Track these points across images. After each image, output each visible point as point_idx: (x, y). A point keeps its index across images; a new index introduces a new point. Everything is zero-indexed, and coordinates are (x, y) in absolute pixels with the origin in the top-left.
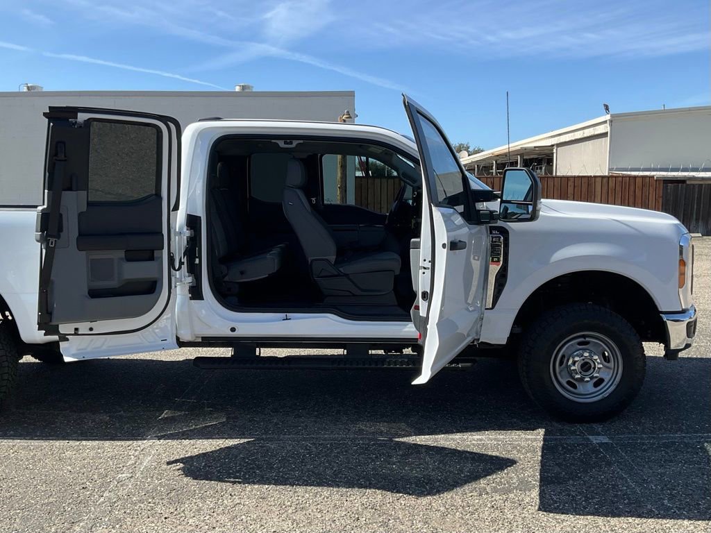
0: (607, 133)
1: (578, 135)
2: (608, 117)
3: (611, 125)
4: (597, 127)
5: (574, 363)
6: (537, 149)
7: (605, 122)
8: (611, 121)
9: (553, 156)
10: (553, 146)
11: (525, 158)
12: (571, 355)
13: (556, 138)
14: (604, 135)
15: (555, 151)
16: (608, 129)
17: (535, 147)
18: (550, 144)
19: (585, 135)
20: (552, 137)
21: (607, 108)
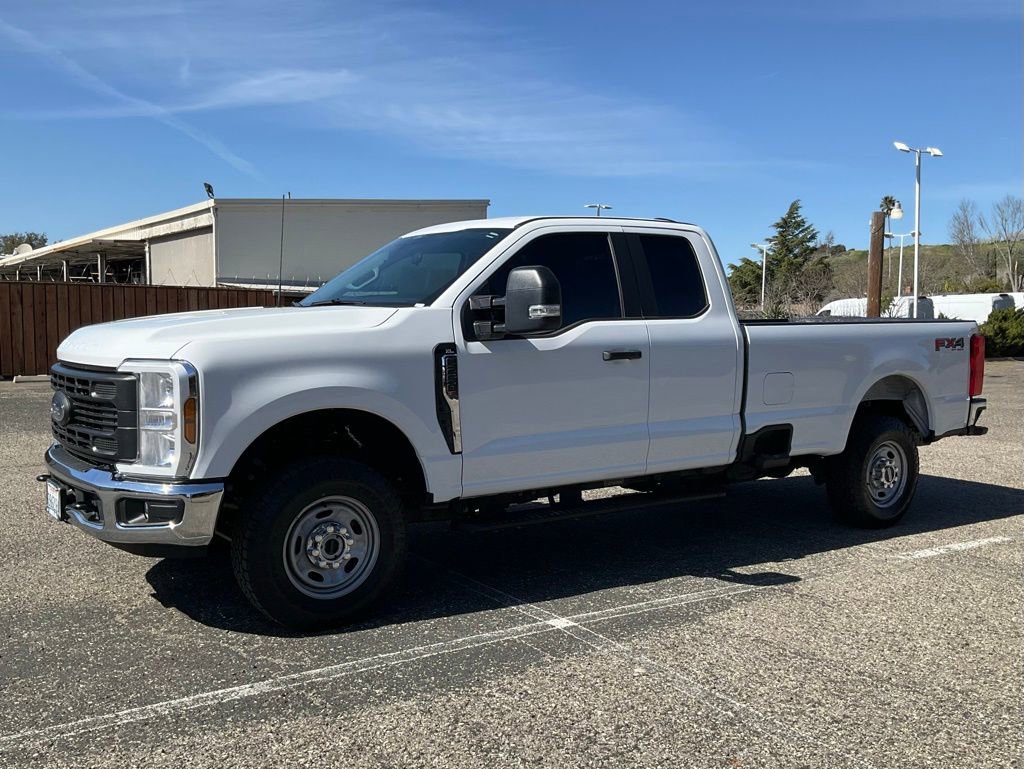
0: (210, 227)
1: (176, 227)
2: (211, 203)
3: (216, 215)
4: (199, 217)
6: (119, 244)
7: (207, 210)
8: (216, 209)
9: (144, 258)
10: (143, 241)
11: (110, 258)
13: (147, 230)
14: (207, 229)
15: (147, 249)
16: (213, 221)
17: (115, 241)
18: (139, 239)
19: (185, 228)
20: (141, 227)
21: (209, 189)
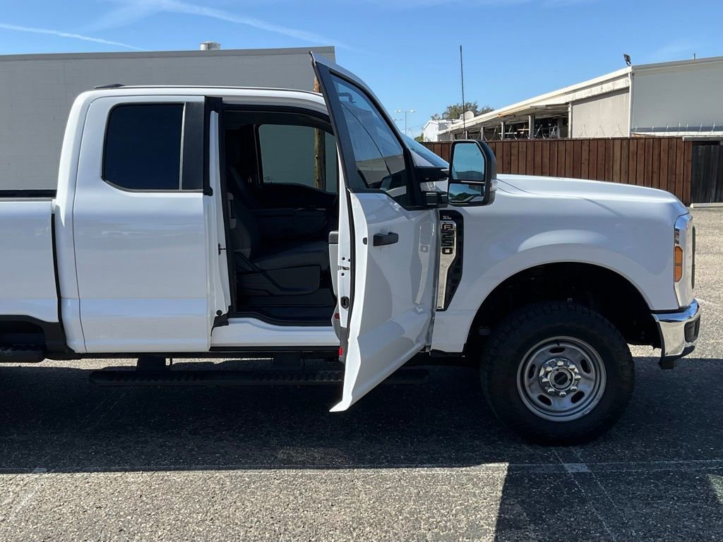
0: (628, 88)
1: (596, 91)
2: (629, 70)
3: (633, 79)
4: (617, 82)
5: (546, 374)
6: (549, 108)
7: (626, 75)
8: (633, 74)
9: (568, 115)
10: (567, 103)
11: (536, 118)
12: (543, 365)
13: (571, 95)
14: (625, 90)
15: (570, 109)
16: (630, 84)
17: (547, 106)
18: (564, 102)
19: (604, 91)
20: (566, 93)
21: (628, 59)
